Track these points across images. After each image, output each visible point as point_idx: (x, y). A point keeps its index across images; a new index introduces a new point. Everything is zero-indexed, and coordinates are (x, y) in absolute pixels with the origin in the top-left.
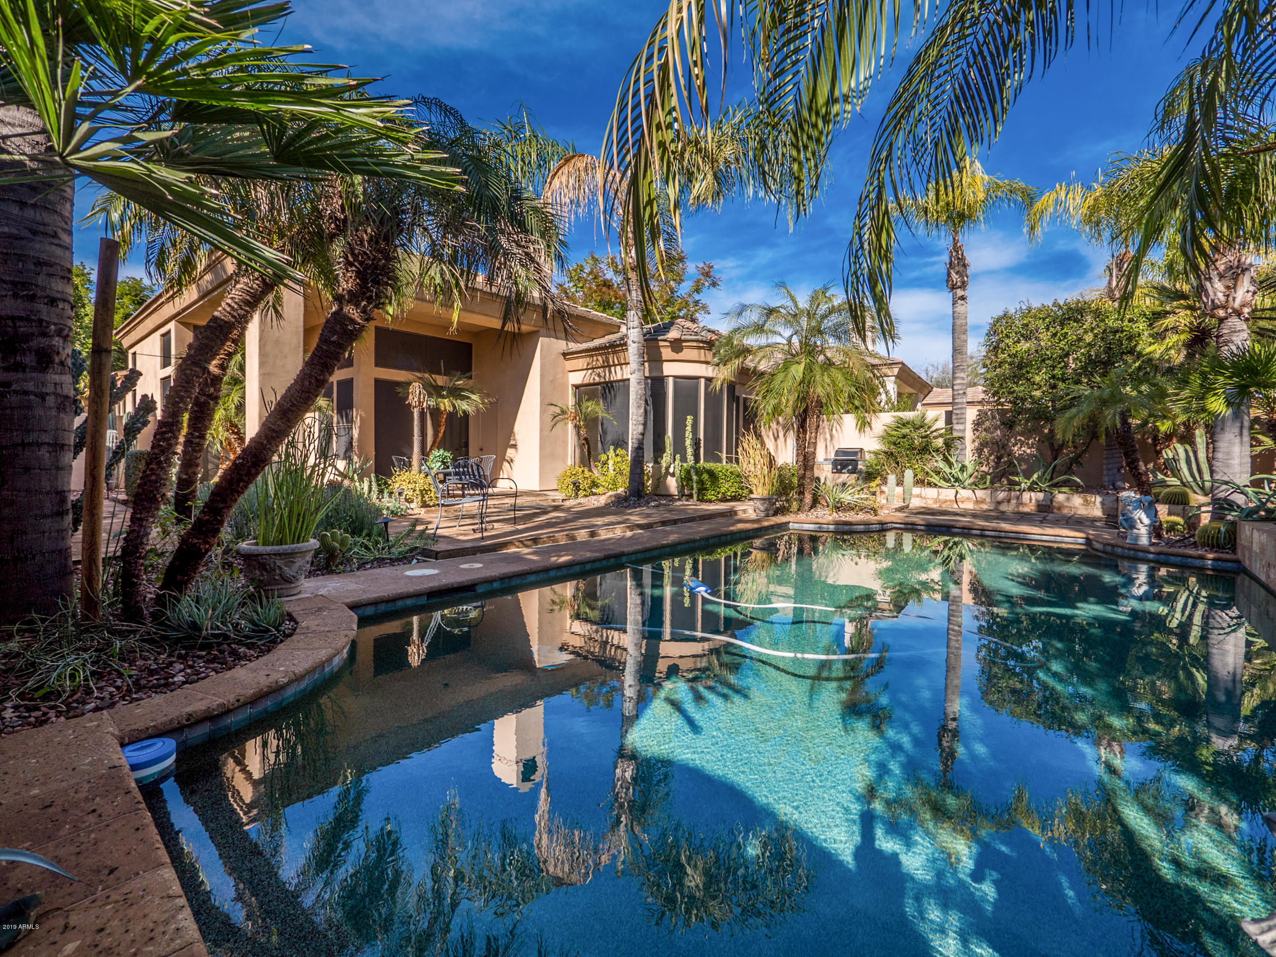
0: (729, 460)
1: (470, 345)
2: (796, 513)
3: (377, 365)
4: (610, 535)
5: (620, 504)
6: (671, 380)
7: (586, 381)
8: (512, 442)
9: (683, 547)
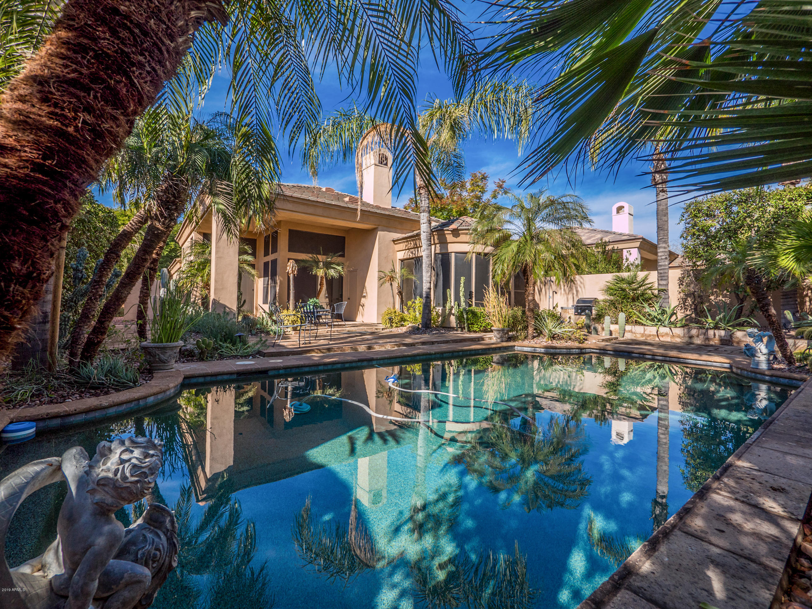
0: (477, 305)
1: (344, 238)
2: (523, 340)
3: (289, 251)
4: (383, 349)
5: (415, 331)
6: (453, 254)
7: (405, 257)
8: (364, 294)
9: (421, 357)
